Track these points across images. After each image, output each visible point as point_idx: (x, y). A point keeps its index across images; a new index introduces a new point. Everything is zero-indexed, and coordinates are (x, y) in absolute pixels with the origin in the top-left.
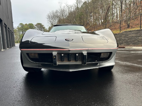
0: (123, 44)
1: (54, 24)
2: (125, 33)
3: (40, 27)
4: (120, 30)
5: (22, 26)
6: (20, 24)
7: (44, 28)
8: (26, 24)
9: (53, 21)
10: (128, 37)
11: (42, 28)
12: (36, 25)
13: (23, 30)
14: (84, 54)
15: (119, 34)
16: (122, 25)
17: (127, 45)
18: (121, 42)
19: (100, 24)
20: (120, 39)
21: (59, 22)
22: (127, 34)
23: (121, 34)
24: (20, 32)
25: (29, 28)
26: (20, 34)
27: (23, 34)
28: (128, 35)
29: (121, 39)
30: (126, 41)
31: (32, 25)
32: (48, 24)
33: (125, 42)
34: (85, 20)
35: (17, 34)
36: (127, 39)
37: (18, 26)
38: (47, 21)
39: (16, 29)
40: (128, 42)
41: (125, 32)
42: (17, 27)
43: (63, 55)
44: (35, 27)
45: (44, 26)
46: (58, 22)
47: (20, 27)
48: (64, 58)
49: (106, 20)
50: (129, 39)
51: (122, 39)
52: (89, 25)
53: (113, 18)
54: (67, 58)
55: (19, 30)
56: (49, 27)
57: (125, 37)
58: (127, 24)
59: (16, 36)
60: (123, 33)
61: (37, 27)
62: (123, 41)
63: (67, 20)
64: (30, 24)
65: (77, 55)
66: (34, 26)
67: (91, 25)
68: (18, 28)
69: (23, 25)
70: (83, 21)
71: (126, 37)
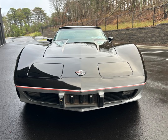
0: (156, 42)
1: (59, 8)
2: (160, 27)
3: (39, 13)
4: (154, 20)
5: (14, 11)
6: (11, 9)
7: (45, 15)
8: (20, 9)
9: (58, 5)
10: (164, 32)
11: (43, 14)
12: (33, 11)
13: (16, 18)
14: (101, 96)
15: (152, 27)
16: (158, 13)
17: (163, 44)
18: (154, 39)
19: (126, 10)
20: (152, 35)
21: (67, 6)
22: (162, 28)
23: (155, 27)
24: (12, 20)
25: (24, 14)
26: (11, 25)
27: (15, 23)
28: (164, 30)
29: (154, 34)
30: (161, 38)
31: (29, 10)
32: (51, 9)
33: (160, 40)
34: (104, 3)
35: (7, 24)
36: (162, 35)
37: (8, 12)
38: (50, 5)
39: (6, 16)
40: (163, 39)
41: (161, 25)
42: (6, 14)
43: (72, 97)
44: (33, 13)
45: (45, 12)
46: (65, 6)
47: (11, 13)
48: (74, 99)
49: (134, 5)
50: (165, 36)
51: (156, 35)
52: (110, 11)
53: (144, 3)
54: (78, 100)
55: (9, 18)
56: (52, 14)
57: (159, 32)
58: (165, 12)
59: (6, 27)
60: (157, 26)
61: (35, 14)
62: (158, 37)
63: (77, 4)
64: (25, 9)
65: (91, 96)
66: (31, 11)
67: (112, 12)
68: (8, 15)
69: (16, 11)
70: (102, 6)
71: (162, 33)
